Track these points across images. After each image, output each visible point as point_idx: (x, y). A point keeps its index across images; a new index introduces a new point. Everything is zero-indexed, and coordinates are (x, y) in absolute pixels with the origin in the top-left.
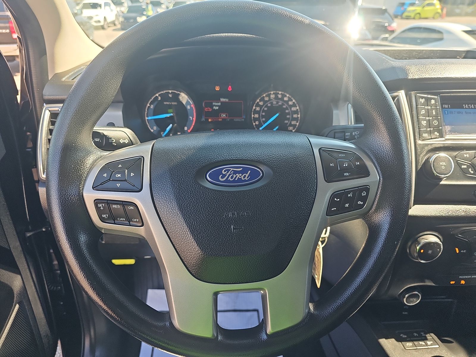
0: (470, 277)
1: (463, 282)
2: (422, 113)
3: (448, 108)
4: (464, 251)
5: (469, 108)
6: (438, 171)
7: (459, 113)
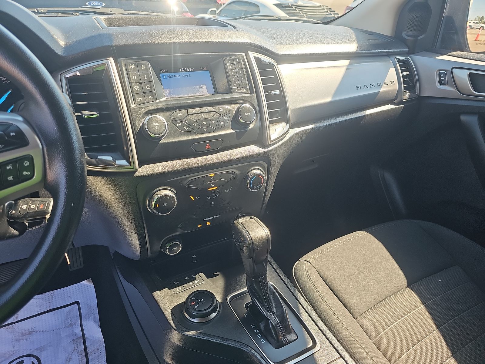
0: (213, 217)
1: (208, 223)
2: (133, 79)
3: (166, 72)
4: (198, 197)
5: (185, 71)
6: (153, 132)
7: (176, 76)
